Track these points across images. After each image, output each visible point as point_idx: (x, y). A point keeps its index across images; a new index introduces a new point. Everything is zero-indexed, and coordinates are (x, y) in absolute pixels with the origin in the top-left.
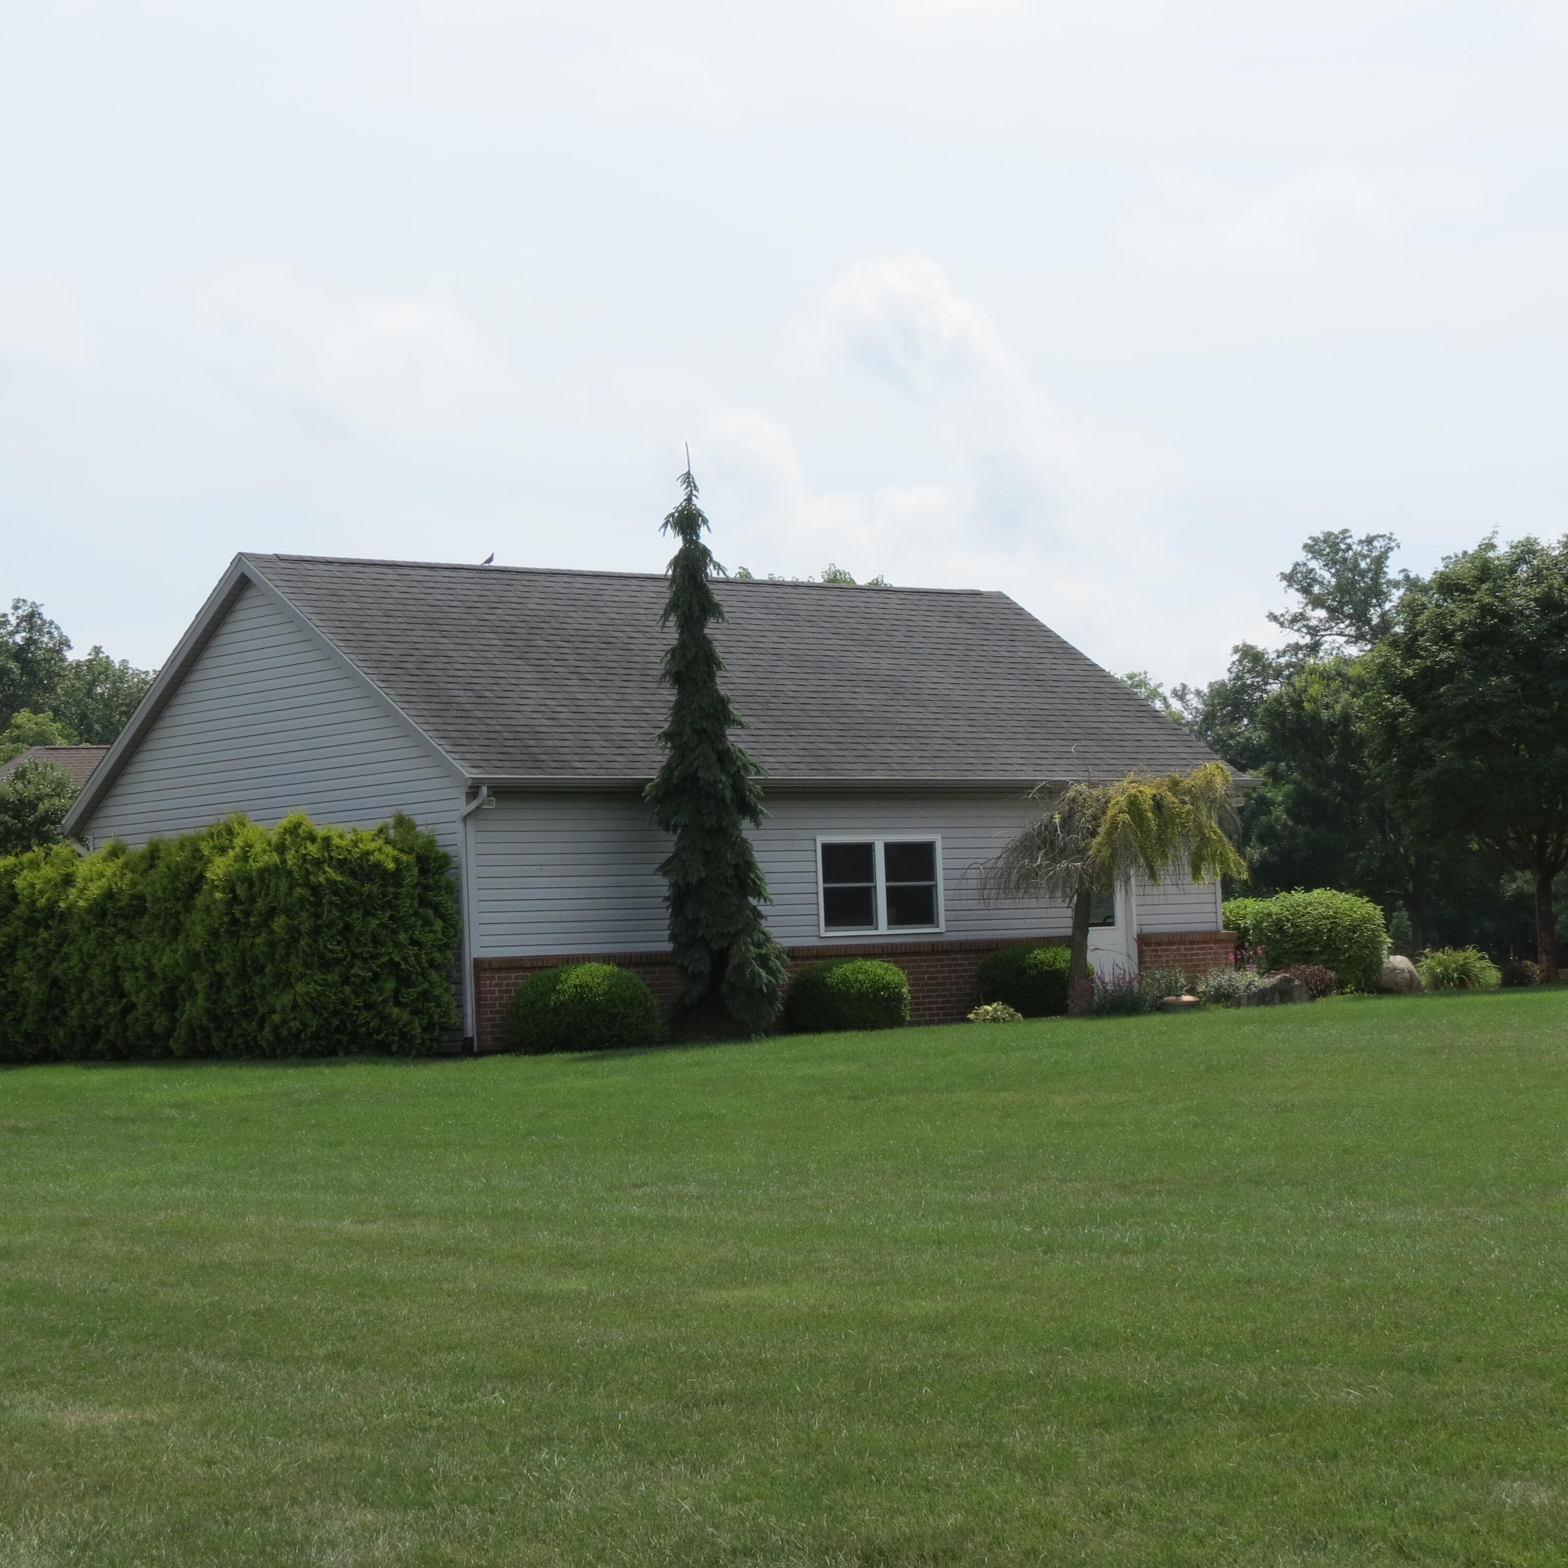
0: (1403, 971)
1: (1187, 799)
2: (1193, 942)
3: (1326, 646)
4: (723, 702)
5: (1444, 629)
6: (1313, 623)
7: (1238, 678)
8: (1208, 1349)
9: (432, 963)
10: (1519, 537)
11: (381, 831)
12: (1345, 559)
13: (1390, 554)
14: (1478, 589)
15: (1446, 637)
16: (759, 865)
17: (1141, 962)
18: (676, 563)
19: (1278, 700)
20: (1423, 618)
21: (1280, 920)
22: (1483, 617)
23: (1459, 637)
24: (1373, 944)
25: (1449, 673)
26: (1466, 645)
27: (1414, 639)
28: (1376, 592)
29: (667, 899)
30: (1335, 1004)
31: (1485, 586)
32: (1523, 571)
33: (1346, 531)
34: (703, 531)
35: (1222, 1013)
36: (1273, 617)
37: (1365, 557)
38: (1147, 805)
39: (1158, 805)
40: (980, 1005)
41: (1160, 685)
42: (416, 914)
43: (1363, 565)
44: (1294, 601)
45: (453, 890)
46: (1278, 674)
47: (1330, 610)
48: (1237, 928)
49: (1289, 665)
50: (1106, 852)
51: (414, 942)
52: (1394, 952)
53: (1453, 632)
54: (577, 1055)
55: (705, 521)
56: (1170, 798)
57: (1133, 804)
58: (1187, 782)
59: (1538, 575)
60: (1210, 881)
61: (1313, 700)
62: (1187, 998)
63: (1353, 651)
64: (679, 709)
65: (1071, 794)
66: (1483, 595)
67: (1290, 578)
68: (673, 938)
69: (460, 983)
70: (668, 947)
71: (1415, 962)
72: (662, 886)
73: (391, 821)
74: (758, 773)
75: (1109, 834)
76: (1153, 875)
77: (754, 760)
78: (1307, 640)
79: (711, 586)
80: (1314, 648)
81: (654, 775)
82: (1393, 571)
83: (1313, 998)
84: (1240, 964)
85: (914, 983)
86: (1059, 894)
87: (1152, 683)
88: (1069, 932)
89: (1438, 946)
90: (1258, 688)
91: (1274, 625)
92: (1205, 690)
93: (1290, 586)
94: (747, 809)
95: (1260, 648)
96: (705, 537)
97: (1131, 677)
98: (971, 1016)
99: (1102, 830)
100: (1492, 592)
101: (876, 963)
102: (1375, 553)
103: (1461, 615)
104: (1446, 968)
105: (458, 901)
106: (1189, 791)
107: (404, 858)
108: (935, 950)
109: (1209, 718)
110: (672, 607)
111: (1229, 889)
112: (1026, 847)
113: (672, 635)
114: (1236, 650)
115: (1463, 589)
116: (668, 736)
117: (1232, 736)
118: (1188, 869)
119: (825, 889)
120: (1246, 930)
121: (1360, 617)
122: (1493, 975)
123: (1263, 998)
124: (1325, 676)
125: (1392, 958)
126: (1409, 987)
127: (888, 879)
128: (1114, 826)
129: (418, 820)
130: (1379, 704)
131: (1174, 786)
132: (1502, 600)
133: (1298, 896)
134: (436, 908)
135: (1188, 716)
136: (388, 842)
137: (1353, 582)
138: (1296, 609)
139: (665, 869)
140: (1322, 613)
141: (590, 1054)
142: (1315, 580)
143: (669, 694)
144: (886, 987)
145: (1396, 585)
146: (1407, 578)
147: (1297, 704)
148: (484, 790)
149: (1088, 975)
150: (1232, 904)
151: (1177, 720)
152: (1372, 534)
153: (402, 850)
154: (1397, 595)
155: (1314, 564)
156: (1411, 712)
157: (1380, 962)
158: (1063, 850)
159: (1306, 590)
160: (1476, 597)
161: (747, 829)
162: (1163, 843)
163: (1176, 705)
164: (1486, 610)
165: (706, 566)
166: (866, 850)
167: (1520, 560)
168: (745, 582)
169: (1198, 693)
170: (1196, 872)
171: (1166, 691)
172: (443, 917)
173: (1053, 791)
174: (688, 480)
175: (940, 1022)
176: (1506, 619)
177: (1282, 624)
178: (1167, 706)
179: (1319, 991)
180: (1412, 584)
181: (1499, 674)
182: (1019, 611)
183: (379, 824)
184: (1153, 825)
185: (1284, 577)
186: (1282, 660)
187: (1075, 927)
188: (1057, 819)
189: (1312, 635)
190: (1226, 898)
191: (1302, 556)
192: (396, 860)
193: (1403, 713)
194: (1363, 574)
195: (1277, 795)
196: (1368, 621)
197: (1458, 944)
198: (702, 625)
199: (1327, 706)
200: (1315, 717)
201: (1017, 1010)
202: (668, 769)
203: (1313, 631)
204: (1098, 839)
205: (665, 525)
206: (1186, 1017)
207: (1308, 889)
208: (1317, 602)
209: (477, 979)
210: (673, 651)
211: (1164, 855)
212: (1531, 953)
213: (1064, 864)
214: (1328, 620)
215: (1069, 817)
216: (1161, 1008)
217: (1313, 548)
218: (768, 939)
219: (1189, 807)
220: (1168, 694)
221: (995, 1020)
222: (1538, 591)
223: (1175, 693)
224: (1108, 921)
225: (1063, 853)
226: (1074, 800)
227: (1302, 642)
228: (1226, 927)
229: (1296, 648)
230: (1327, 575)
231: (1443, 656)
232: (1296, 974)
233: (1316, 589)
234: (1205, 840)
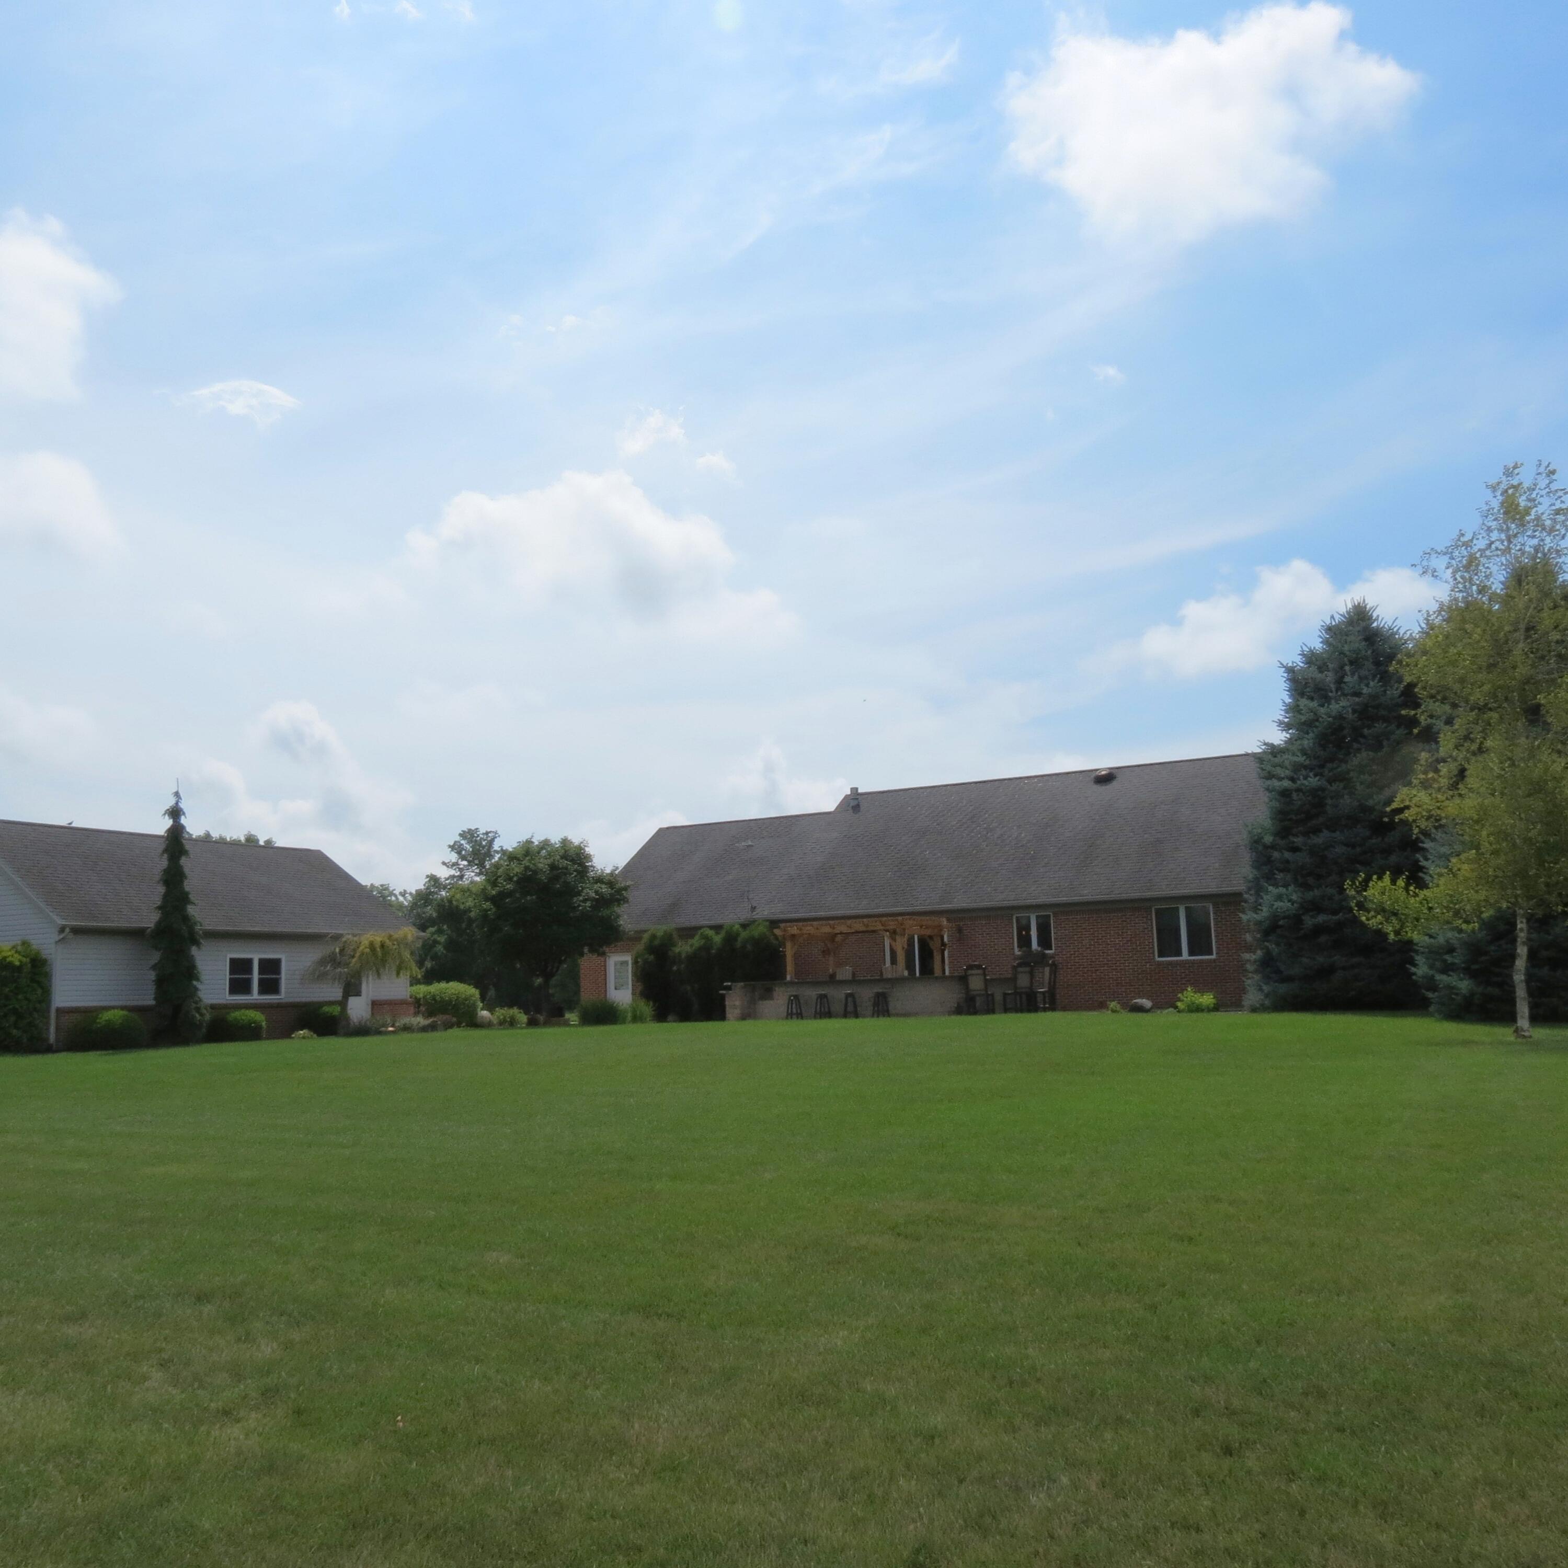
0: (486, 1018)
1: (395, 943)
2: (395, 1004)
3: (466, 877)
4: (187, 894)
5: (508, 875)
6: (461, 866)
7: (427, 888)
8: (372, 1193)
9: (35, 1009)
10: (542, 839)
11: (14, 947)
12: (476, 841)
13: (496, 840)
14: (524, 859)
15: (510, 879)
16: (200, 967)
17: (373, 1014)
18: (169, 831)
19: (442, 900)
20: (501, 870)
21: (434, 995)
22: (525, 871)
23: (515, 879)
24: (474, 1007)
25: (510, 894)
26: (518, 882)
27: (496, 879)
28: (489, 855)
29: (153, 981)
30: (455, 1032)
31: (527, 858)
32: (544, 852)
33: (477, 829)
34: (183, 817)
35: (406, 1036)
36: (444, 863)
37: (484, 840)
38: (378, 946)
39: (382, 946)
40: (298, 1031)
41: (394, 890)
42: (28, 986)
43: (484, 843)
44: (454, 857)
45: (48, 976)
46: (445, 887)
47: (469, 862)
48: (416, 998)
49: (450, 884)
50: (358, 965)
51: (26, 999)
52: (482, 1009)
53: (513, 877)
54: (103, 1052)
55: (184, 814)
56: (388, 942)
57: (372, 946)
58: (396, 936)
59: (550, 854)
60: (404, 979)
61: (457, 900)
62: (391, 1029)
63: (477, 879)
64: (166, 896)
65: (344, 939)
66: (526, 862)
67: (452, 847)
68: (155, 999)
69: (48, 1018)
70: (153, 1002)
71: (492, 1014)
72: (152, 975)
73: (19, 942)
74: (201, 926)
75: (360, 956)
76: (379, 974)
77: (199, 919)
78: (458, 873)
79: (184, 842)
80: (461, 877)
81: (152, 925)
82: (496, 847)
83: (446, 1029)
84: (416, 1014)
85: (267, 1020)
86: (337, 982)
87: (391, 889)
88: (340, 999)
89: (502, 1007)
90: (436, 893)
91: (445, 867)
92: (414, 892)
93: (452, 850)
94: (196, 942)
95: (438, 876)
96: (183, 821)
97: (382, 886)
98: (293, 1036)
99: (358, 954)
100: (530, 861)
101: (251, 1011)
102: (489, 839)
103: (517, 870)
104: (505, 1017)
105: (50, 981)
106: (397, 940)
107: (24, 960)
108: (279, 1006)
109: (414, 905)
110: (165, 851)
111: (414, 981)
112: (322, 962)
113: (164, 863)
114: (427, 876)
115: (518, 859)
116: (159, 908)
117: (424, 913)
118: (394, 973)
119: (230, 979)
120: (420, 999)
121: (481, 865)
122: (523, 1018)
123: (424, 1029)
124: (464, 890)
125: (482, 1012)
126: (487, 1025)
127: (260, 974)
128: (363, 954)
129: (33, 942)
130: (480, 905)
131: (390, 937)
132: (533, 864)
133: (443, 985)
134: (39, 983)
135: (406, 903)
136: (16, 952)
137: (479, 850)
138: (454, 860)
139: (154, 967)
140: (465, 863)
141: (111, 1052)
142: (463, 849)
143: (161, 889)
144: (254, 1022)
145: (497, 852)
146: (502, 850)
147: (450, 901)
148: (67, 930)
149: (347, 1019)
150: (415, 988)
151: (401, 906)
152: (489, 830)
153: (23, 956)
154: (497, 857)
155: (463, 842)
156: (494, 910)
157: (477, 1014)
158: (339, 963)
159: (459, 853)
160: (523, 863)
161: (194, 950)
162: (384, 962)
163: (401, 899)
164: (527, 868)
165: (183, 833)
166: (249, 962)
167: (542, 848)
168: (207, 839)
169: (411, 894)
170: (398, 974)
171: (397, 892)
172: (42, 988)
173: (337, 937)
174: (177, 794)
175: (278, 1038)
176: (535, 872)
177: (448, 867)
178: (397, 899)
179: (448, 1026)
180: (503, 852)
181: (531, 895)
182: (327, 858)
183: (12, 944)
184: (380, 954)
185: (450, 846)
186: (447, 882)
187: (343, 997)
188: (337, 950)
189: (461, 872)
190: (411, 985)
191: (458, 838)
192: (20, 961)
193: (490, 910)
194: (484, 847)
195: (442, 939)
196: (484, 867)
197: (511, 1006)
198: (179, 858)
199: (463, 903)
200: (457, 907)
201: (314, 1033)
202: (158, 924)
203: (461, 870)
204: (354, 960)
205: (165, 814)
206: (392, 1037)
207: (448, 982)
208: (463, 858)
209: (57, 1017)
210: (165, 870)
211: (384, 966)
212: (538, 1011)
213: (339, 970)
214: (469, 865)
215: (344, 949)
216: (378, 1032)
217: (463, 835)
218: (201, 1000)
219: (395, 947)
220: (398, 893)
221: (304, 1038)
222: (549, 861)
223: (401, 893)
224: (358, 994)
225: (339, 964)
226: (345, 942)
227: (456, 874)
228: (411, 997)
229: (453, 877)
230: (468, 847)
231: (508, 886)
232: (439, 1019)
233: (463, 852)
234: (402, 962)
